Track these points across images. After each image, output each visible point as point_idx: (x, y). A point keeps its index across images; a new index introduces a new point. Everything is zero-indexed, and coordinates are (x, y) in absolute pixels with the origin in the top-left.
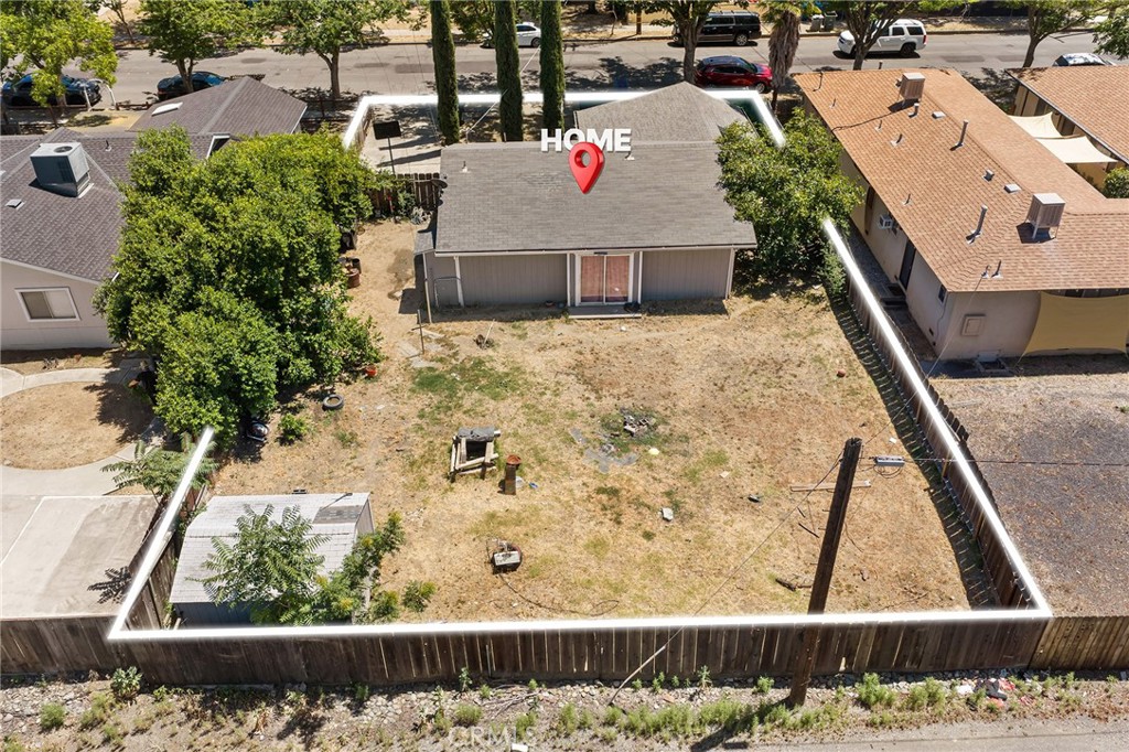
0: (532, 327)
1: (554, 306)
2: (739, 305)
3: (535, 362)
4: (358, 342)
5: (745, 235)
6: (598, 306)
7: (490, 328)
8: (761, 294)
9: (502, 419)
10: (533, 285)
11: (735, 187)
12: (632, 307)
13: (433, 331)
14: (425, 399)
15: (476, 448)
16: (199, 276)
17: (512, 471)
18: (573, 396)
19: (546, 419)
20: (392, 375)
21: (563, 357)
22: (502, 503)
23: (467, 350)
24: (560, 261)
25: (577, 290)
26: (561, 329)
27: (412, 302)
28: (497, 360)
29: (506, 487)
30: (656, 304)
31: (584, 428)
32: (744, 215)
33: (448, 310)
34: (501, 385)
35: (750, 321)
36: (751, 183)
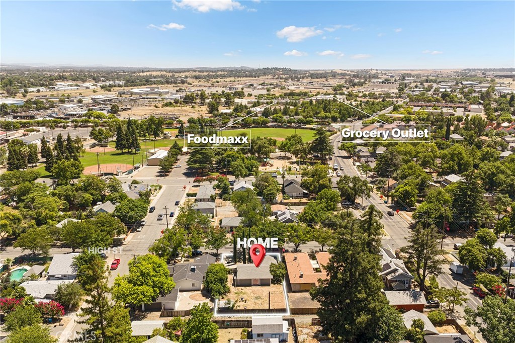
0: (248, 288)
1: (250, 285)
2: (272, 285)
3: (248, 291)
4: (229, 289)
5: (272, 277)
6: (255, 285)
7: (243, 288)
8: (275, 284)
9: (245, 297)
10: (248, 283)
11: (271, 271)
12: (259, 285)
13: (236, 288)
14: (237, 295)
15: (242, 299)
16: (216, 281)
17: (246, 301)
18: (252, 294)
19: (249, 297)
20: (232, 292)
21: (251, 291)
22: (245, 304)
23: (240, 290)
24: (251, 280)
25: (253, 283)
26: (251, 288)
27: (233, 285)
28: (244, 291)
29: (245, 302)
30: (262, 285)
31: (253, 298)
32: (272, 274)
33: (238, 286)
34: (244, 294)
35: (273, 287)
36: (273, 271)
